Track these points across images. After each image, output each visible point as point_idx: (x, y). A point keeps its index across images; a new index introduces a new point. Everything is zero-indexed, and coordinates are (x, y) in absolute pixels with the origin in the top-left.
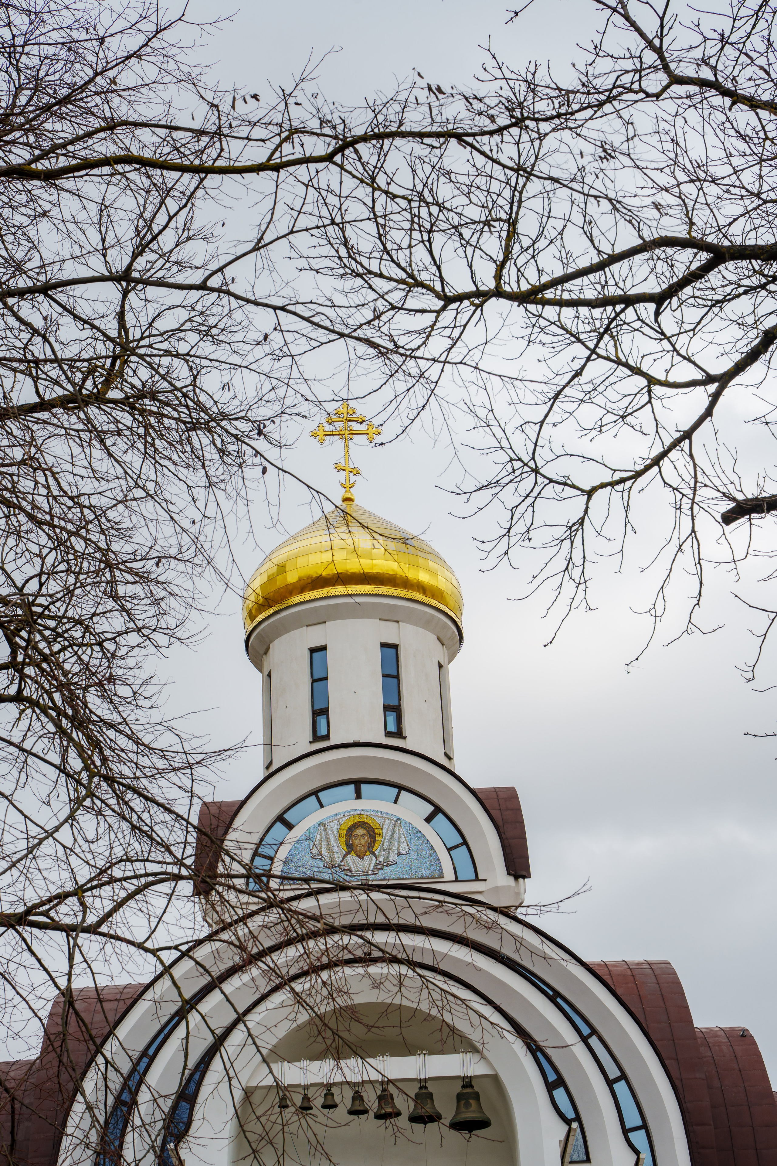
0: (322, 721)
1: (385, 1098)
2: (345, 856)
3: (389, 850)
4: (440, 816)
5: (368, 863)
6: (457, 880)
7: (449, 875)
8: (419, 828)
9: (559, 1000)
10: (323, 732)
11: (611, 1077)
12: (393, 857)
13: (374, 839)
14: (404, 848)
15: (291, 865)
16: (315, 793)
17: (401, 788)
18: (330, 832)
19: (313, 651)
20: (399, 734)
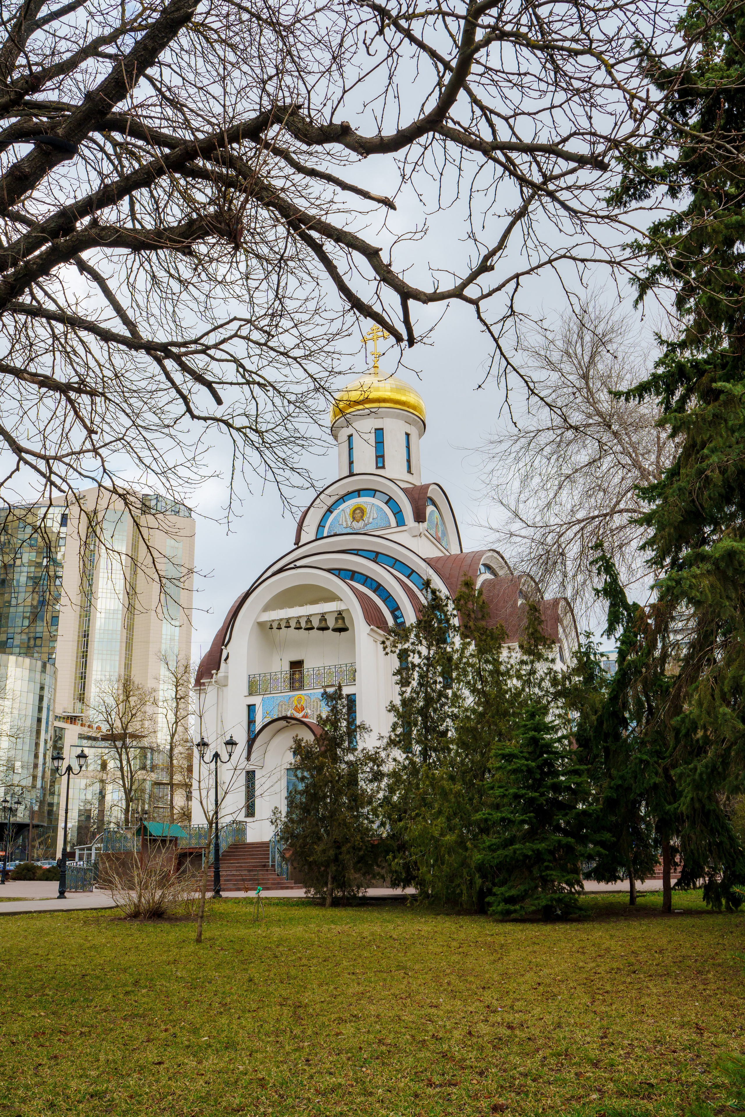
0: (352, 466)
1: (309, 621)
2: (353, 522)
3: (369, 518)
4: (392, 500)
5: (361, 524)
6: (397, 526)
8: (383, 507)
12: (371, 520)
13: (363, 514)
14: (375, 516)
15: (331, 529)
16: (342, 497)
17: (376, 491)
18: (346, 513)
19: (350, 436)
20: (382, 468)
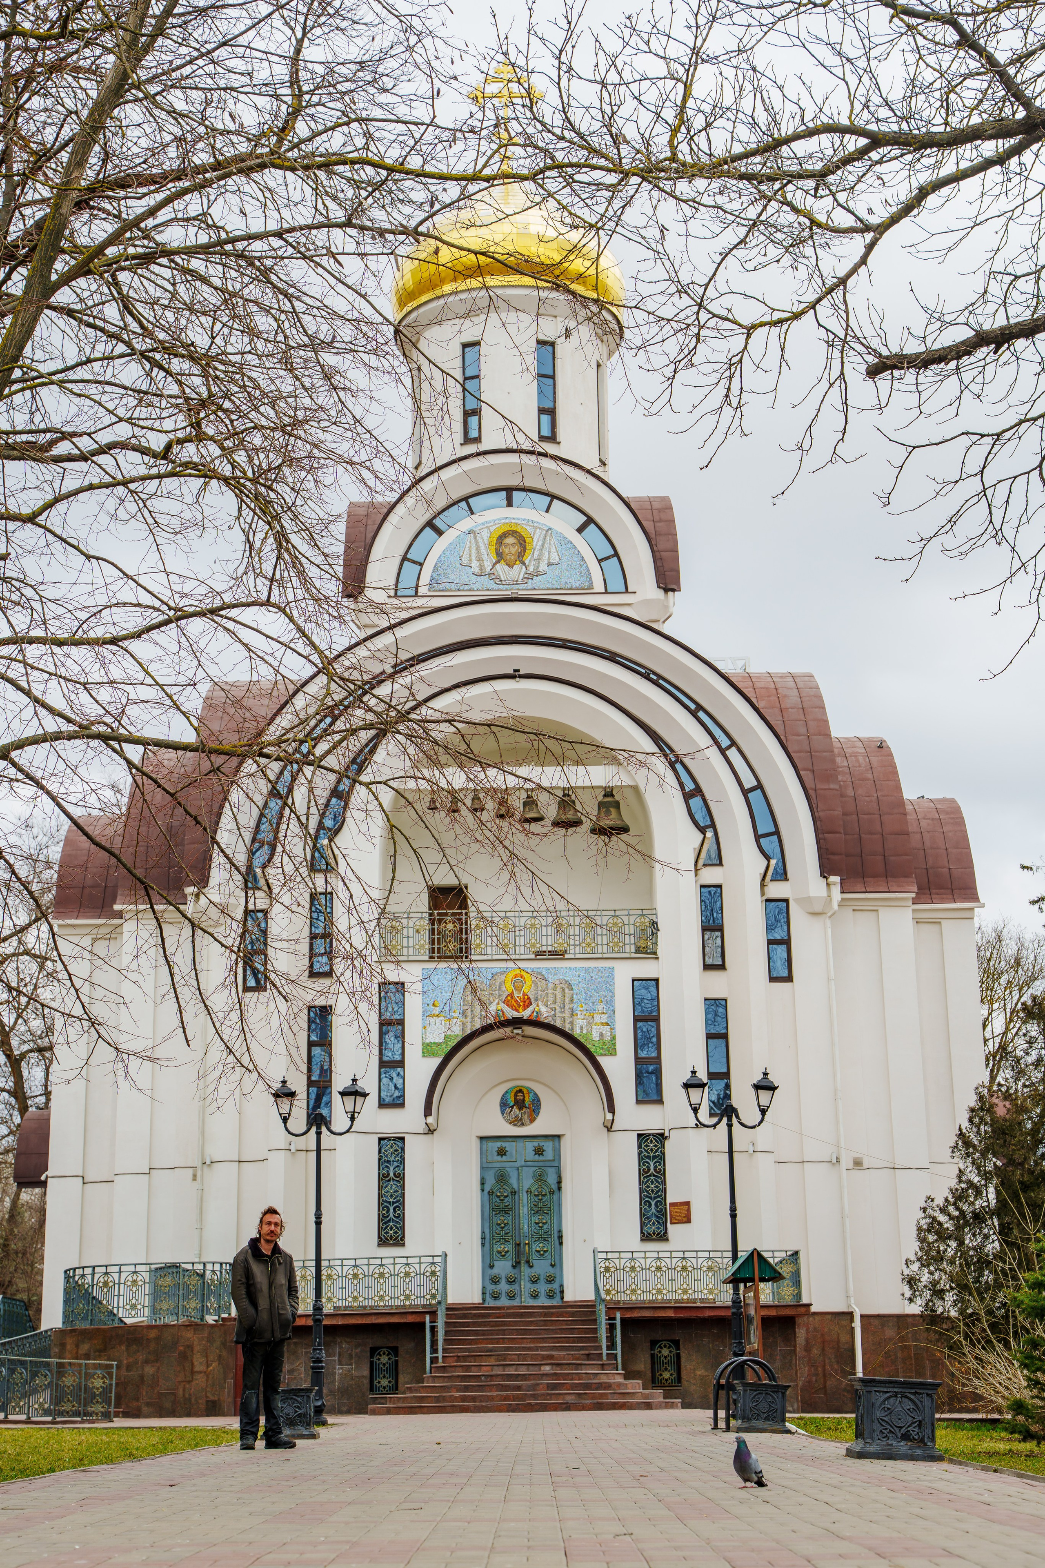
0: (473, 420)
2: (495, 564)
3: (539, 559)
4: (592, 526)
5: (518, 572)
6: (606, 592)
7: (599, 586)
8: (570, 538)
9: (701, 714)
10: (474, 434)
11: (747, 786)
12: (543, 567)
13: (524, 549)
14: (555, 558)
15: (441, 571)
16: (466, 499)
17: (553, 497)
18: (480, 540)
19: (465, 346)
20: (552, 438)
